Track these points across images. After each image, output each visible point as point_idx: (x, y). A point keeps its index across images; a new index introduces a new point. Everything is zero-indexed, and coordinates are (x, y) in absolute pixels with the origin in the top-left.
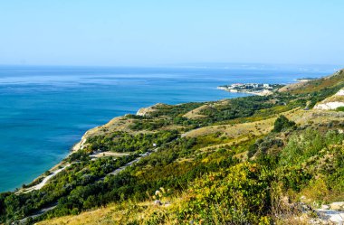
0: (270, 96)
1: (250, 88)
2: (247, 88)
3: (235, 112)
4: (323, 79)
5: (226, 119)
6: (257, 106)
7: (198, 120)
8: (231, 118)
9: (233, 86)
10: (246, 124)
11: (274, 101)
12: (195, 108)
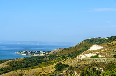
0: (45, 56)
1: (33, 53)
2: (31, 53)
3: (28, 64)
4: (72, 48)
5: (23, 67)
6: (39, 61)
7: (7, 69)
8: (26, 67)
9: (24, 52)
10: (36, 69)
11: (48, 58)
12: (4, 62)
